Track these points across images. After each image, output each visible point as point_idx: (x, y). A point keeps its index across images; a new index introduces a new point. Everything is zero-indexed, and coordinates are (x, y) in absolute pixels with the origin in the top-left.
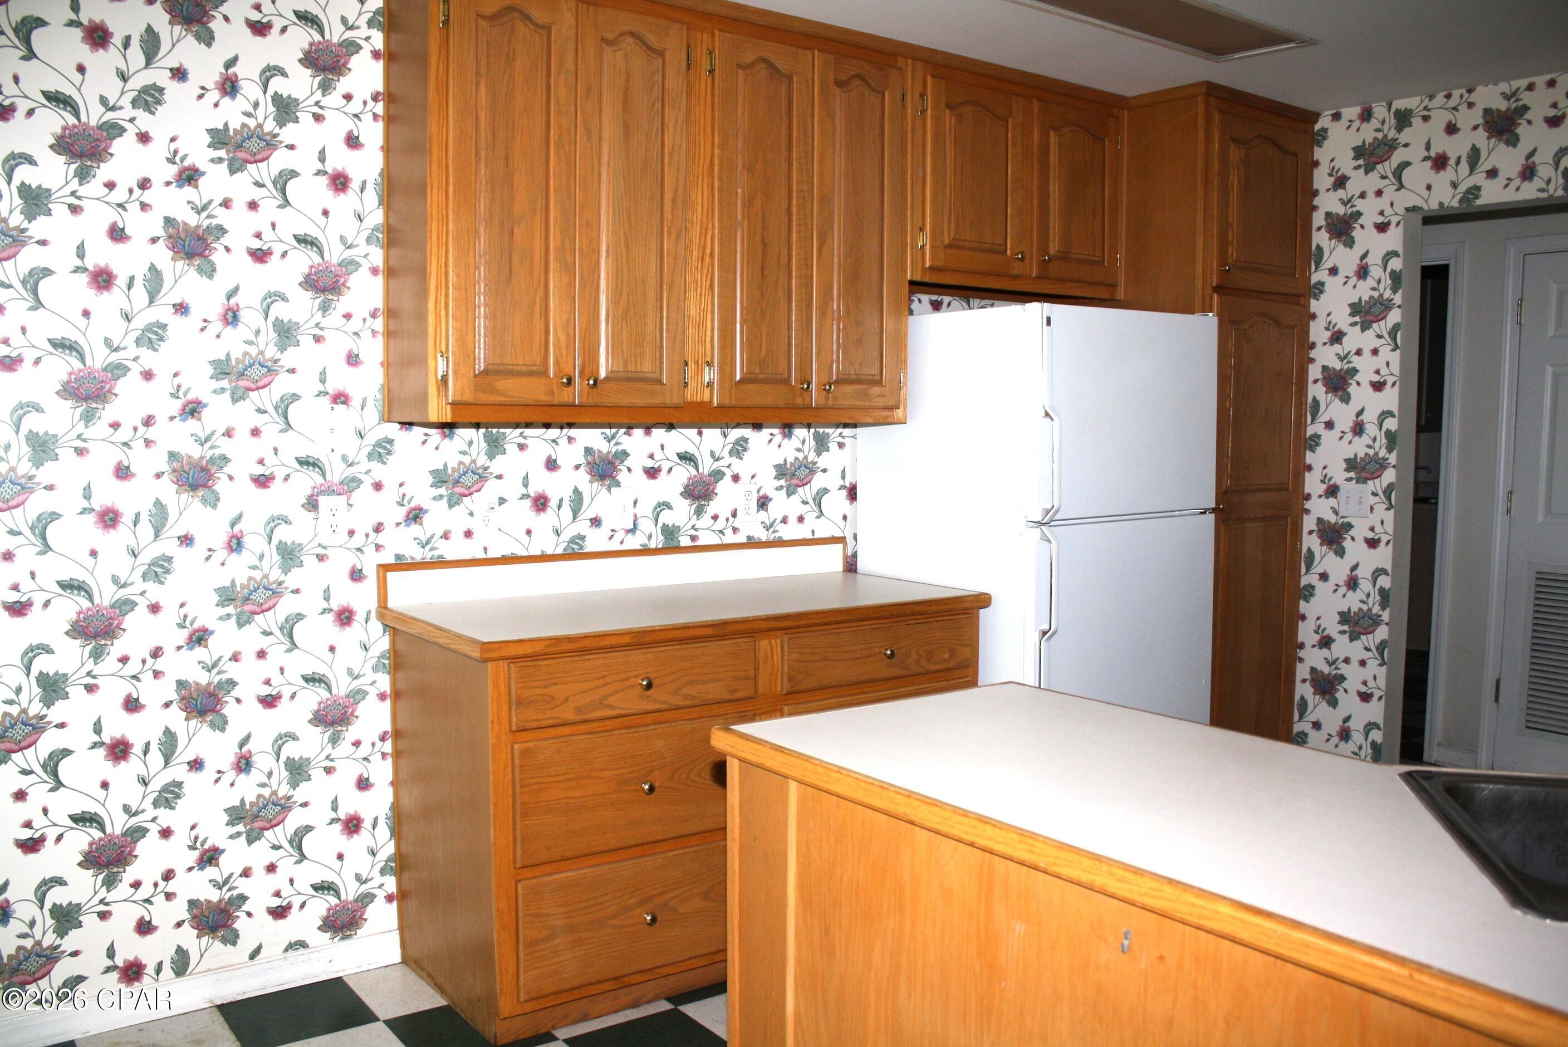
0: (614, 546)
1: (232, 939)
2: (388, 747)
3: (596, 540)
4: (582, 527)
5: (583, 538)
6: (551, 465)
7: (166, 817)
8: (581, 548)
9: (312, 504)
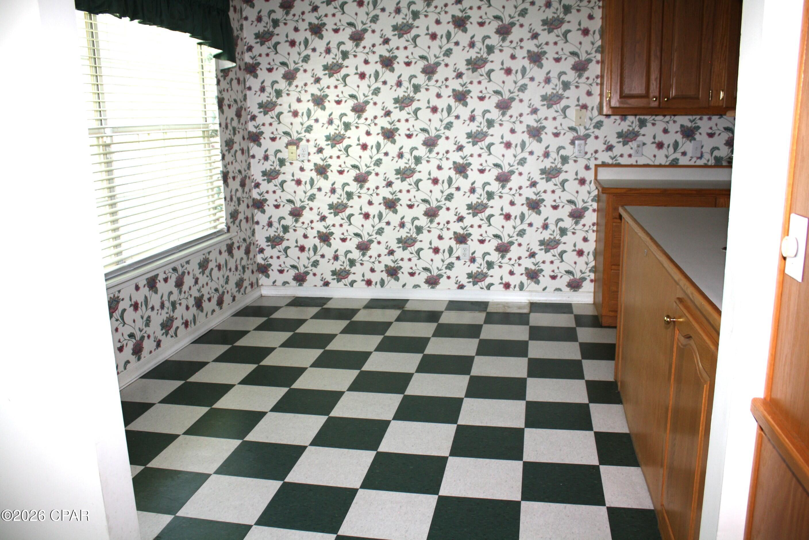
0: (692, 163)
1: (538, 282)
2: (595, 228)
3: (683, 161)
4: (678, 155)
5: (678, 160)
6: (666, 131)
7: (520, 240)
8: (677, 163)
9: (572, 143)
